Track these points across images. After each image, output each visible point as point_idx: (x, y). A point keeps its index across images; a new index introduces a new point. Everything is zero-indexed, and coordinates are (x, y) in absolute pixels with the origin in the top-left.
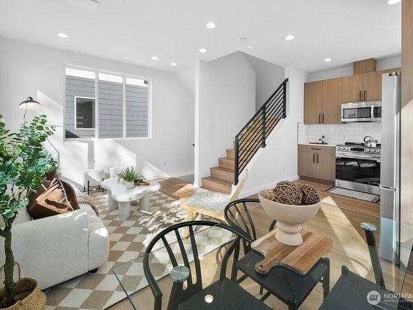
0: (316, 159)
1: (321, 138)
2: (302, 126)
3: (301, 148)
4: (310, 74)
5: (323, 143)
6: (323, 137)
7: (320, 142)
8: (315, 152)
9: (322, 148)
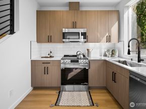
0: (46, 71)
1: (49, 53)
2: (35, 44)
3: (34, 63)
4: (41, 5)
5: (51, 57)
6: (51, 52)
7: (49, 56)
8: (46, 65)
9: (51, 62)
